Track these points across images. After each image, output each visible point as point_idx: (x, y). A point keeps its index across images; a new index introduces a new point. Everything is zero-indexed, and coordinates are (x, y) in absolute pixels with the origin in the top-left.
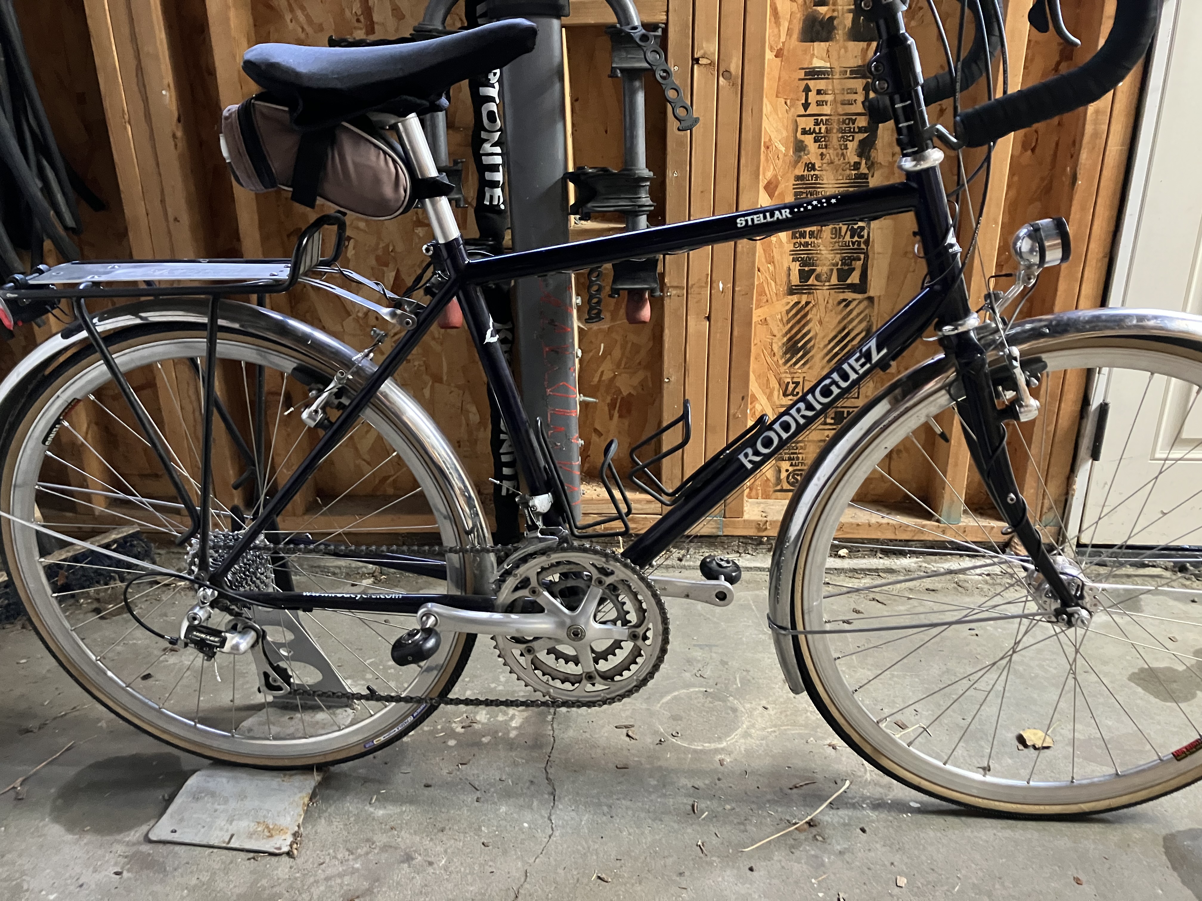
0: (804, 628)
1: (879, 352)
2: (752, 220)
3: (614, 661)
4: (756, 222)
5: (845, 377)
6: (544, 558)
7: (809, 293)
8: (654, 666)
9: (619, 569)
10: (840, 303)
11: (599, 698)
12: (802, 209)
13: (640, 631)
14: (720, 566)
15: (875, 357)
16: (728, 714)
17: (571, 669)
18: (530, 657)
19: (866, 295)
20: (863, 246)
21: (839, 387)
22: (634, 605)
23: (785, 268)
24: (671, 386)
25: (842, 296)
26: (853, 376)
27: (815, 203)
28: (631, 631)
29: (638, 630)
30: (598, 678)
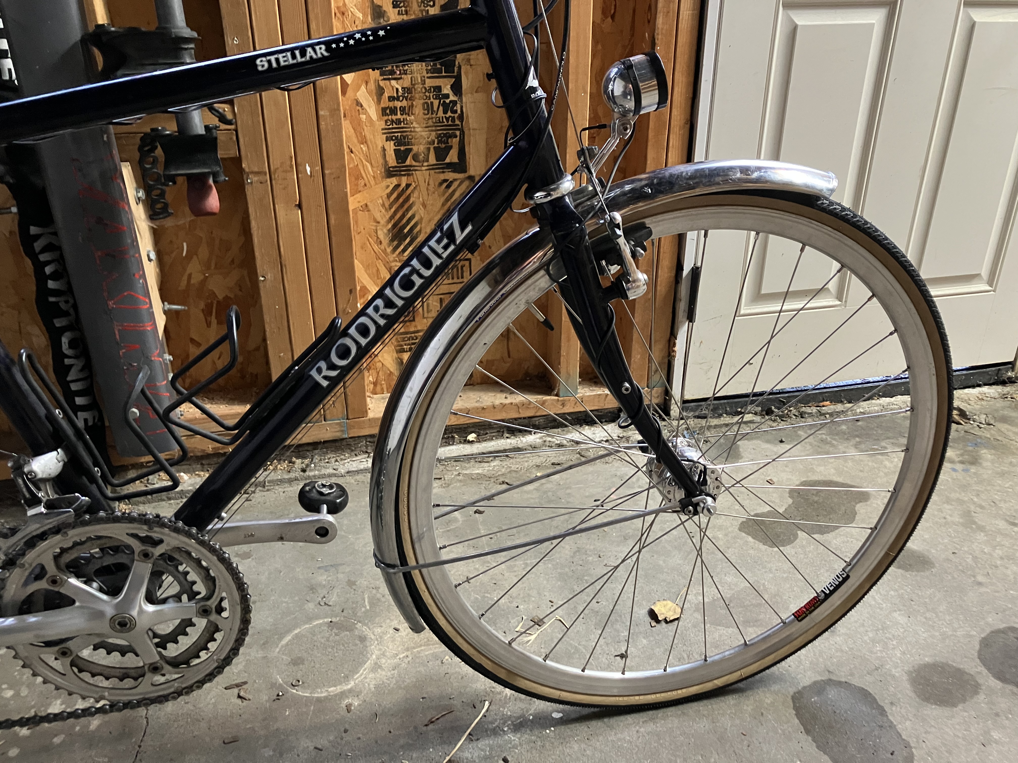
0: (417, 562)
1: (463, 229)
2: (277, 60)
3: (185, 643)
4: (282, 64)
5: (427, 264)
6: (59, 537)
7: (408, 175)
8: (236, 641)
9: (169, 535)
10: (441, 184)
11: (172, 690)
12: (342, 45)
13: (213, 603)
14: (321, 494)
15: (460, 237)
16: (356, 645)
17: (130, 661)
18: (68, 660)
19: (466, 175)
20: (457, 122)
21: (421, 276)
22: (199, 574)
23: (379, 148)
24: (268, 284)
25: (442, 177)
26: (436, 262)
27: (358, 36)
28: (198, 606)
29: (209, 603)
30: (167, 668)
